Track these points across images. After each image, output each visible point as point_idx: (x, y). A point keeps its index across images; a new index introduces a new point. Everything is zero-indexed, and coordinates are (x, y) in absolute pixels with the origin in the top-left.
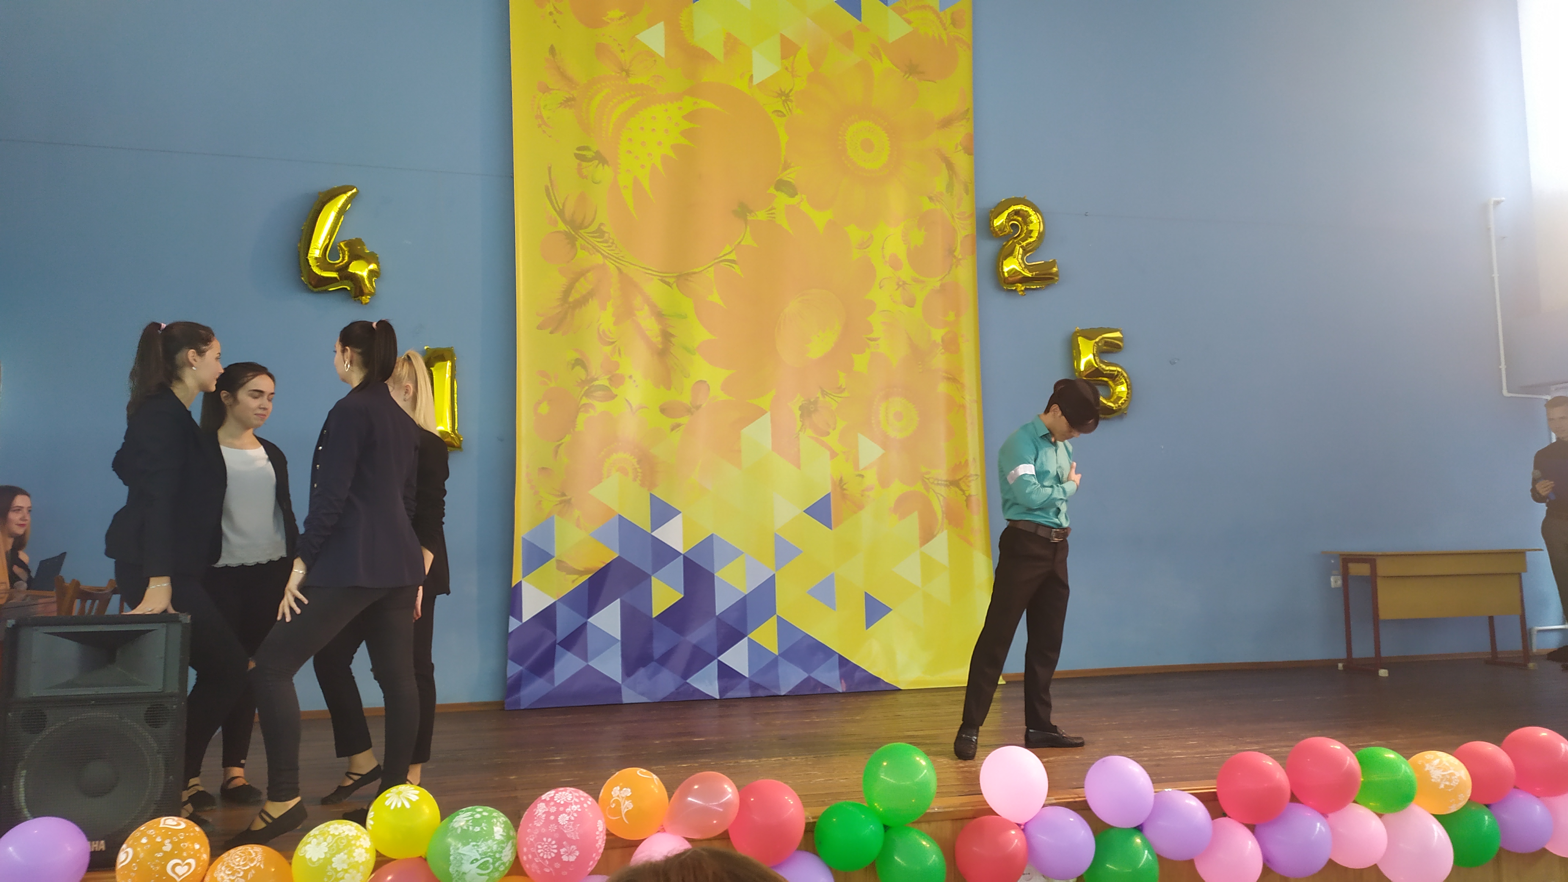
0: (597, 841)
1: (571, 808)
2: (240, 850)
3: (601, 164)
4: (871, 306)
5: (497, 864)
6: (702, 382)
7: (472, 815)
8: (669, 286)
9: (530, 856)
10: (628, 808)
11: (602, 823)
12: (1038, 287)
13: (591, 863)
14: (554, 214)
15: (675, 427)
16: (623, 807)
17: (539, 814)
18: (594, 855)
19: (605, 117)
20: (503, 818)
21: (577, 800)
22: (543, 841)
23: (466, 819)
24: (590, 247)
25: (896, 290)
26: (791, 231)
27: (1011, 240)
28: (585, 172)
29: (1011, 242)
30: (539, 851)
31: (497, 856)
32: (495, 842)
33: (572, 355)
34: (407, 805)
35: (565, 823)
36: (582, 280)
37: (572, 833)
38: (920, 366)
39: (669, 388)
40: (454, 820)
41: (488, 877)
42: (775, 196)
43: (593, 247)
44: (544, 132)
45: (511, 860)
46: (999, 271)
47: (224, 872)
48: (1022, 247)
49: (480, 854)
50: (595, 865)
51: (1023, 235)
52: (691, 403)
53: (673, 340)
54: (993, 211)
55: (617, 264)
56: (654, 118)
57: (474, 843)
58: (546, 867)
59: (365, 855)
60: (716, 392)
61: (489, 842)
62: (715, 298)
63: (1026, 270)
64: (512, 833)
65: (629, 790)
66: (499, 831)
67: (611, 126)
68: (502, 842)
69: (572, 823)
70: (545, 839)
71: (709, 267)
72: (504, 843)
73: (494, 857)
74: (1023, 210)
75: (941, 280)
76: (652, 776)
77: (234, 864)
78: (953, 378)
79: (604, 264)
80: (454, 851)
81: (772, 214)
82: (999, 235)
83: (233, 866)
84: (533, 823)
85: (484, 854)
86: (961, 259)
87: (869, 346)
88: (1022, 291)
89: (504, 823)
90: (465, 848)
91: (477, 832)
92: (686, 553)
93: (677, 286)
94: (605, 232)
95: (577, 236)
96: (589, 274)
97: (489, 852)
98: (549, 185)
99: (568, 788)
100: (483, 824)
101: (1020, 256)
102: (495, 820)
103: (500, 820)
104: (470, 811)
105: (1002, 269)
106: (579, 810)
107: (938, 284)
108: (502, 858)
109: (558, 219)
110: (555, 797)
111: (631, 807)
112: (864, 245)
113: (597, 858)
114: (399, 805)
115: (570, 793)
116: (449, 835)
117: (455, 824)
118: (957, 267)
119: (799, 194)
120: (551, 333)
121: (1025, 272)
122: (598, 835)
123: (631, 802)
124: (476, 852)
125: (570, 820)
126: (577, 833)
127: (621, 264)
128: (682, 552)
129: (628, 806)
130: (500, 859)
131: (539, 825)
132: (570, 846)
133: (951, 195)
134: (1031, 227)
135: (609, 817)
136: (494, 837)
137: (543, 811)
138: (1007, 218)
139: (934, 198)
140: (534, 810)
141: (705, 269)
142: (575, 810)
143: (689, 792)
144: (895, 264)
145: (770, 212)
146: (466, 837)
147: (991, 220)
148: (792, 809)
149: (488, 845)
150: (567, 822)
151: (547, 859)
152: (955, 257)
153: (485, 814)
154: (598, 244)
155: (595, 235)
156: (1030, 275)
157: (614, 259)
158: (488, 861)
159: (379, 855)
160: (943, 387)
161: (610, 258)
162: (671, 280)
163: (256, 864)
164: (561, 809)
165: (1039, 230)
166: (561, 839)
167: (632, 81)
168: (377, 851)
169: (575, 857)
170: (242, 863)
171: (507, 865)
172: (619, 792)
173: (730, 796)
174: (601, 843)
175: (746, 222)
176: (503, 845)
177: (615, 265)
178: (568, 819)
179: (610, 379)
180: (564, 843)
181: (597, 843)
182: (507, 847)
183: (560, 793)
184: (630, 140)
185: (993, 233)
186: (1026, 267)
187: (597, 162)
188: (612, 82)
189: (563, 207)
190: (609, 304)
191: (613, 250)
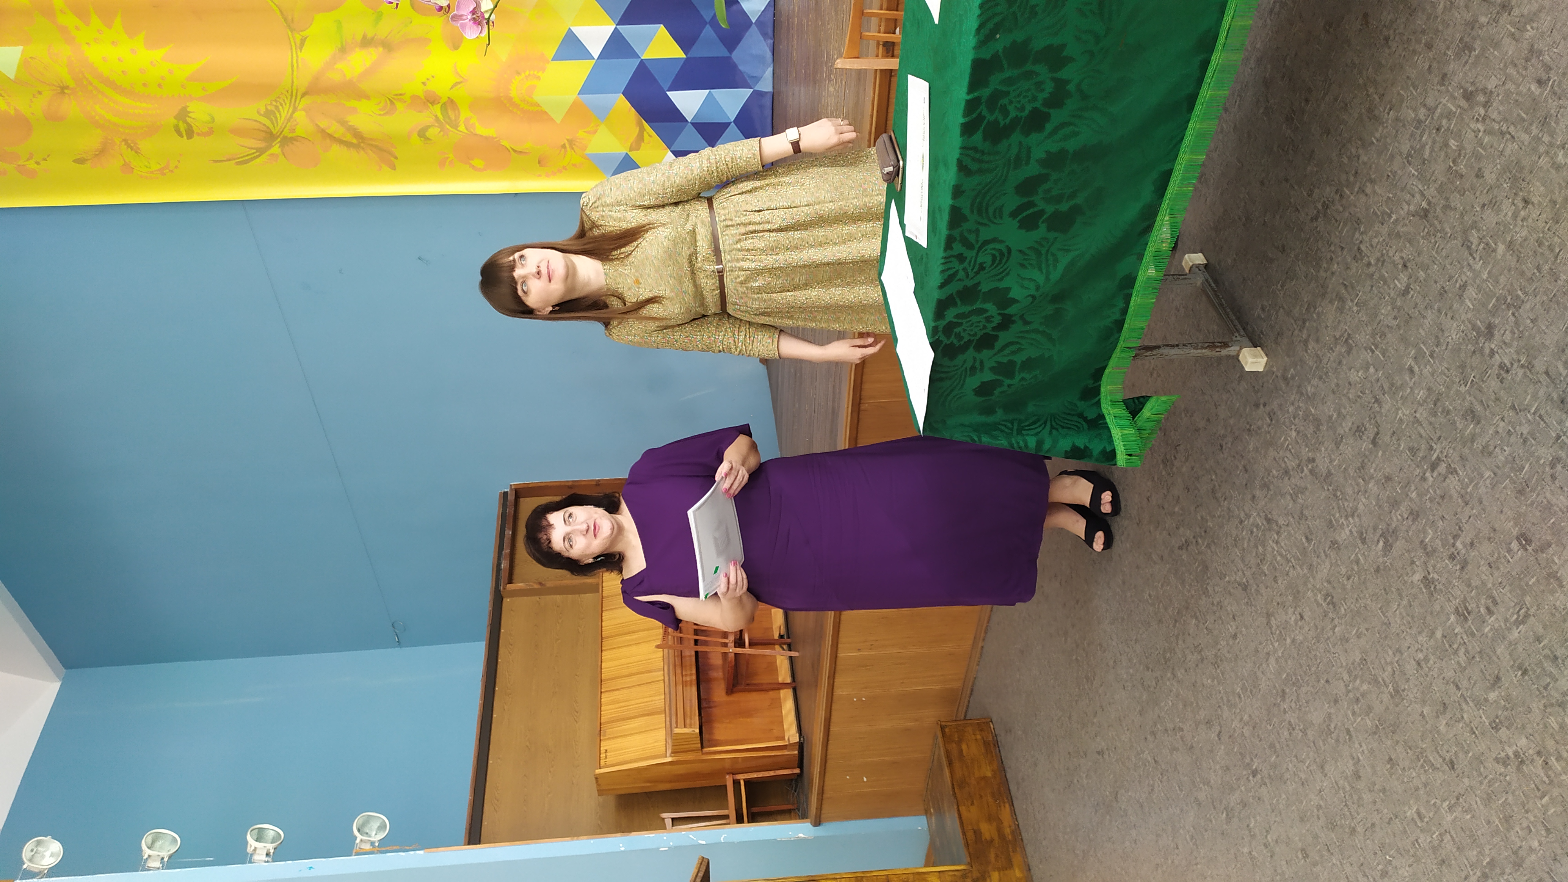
3: (190, 115)
8: (306, 38)
14: (264, 157)
19: (130, 111)
24: (289, 123)
28: (205, 130)
33: (415, 139)
36: (329, 131)
43: (288, 121)
44: (176, 167)
55: (299, 98)
56: (104, 59)
67: (138, 104)
79: (303, 109)
93: (302, 31)
94: (266, 109)
95: (281, 136)
96: (320, 124)
98: (234, 162)
109: (268, 153)
120: (396, 158)
127: (298, 94)
155: (272, 117)
157: (293, 100)
161: (296, 102)
162: (298, 37)
167: (72, 84)
177: (302, 99)
179: (433, 103)
187: (187, 118)
188: (85, 103)
189: (253, 148)
190: (348, 104)
191: (284, 100)
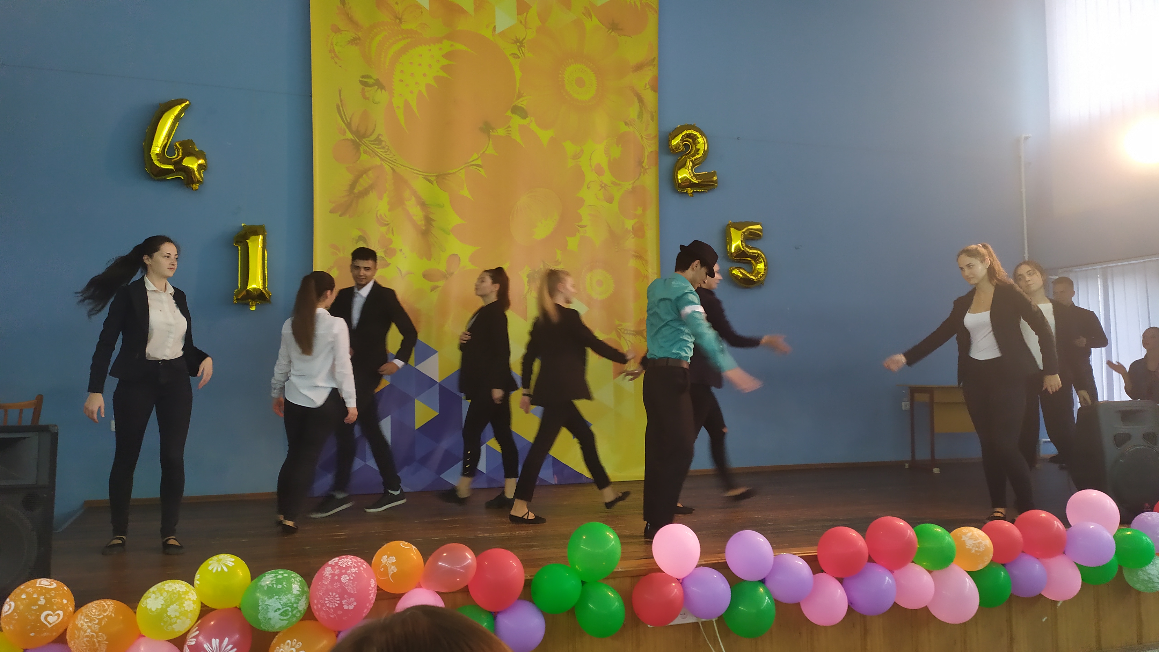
0: (370, 594)
1: (351, 570)
2: (95, 604)
3: (379, 89)
4: (581, 202)
5: (294, 612)
6: (454, 254)
7: (276, 576)
8: (431, 183)
9: (319, 606)
10: (393, 571)
11: (374, 581)
12: (703, 191)
13: (365, 610)
14: (344, 126)
15: (433, 289)
16: (389, 571)
17: (327, 575)
18: (368, 605)
19: (383, 53)
20: (299, 578)
21: (356, 565)
22: (330, 595)
23: (271, 579)
24: (371, 152)
25: (600, 190)
26: (523, 145)
27: (684, 155)
28: (367, 94)
29: (684, 157)
30: (326, 602)
31: (295, 606)
32: (294, 596)
33: (357, 233)
34: (226, 570)
35: (346, 582)
36: (365, 176)
37: (352, 589)
38: (616, 247)
39: (429, 259)
40: (262, 580)
41: (287, 622)
42: (511, 118)
43: (373, 151)
44: (336, 63)
45: (305, 608)
46: (675, 178)
47: (83, 621)
48: (692, 161)
49: (281, 605)
50: (369, 611)
51: (693, 152)
52: (446, 270)
53: (433, 223)
54: (671, 134)
55: (390, 165)
56: (420, 55)
57: (277, 597)
58: (331, 614)
59: (193, 605)
60: (465, 263)
61: (289, 596)
62: (465, 192)
63: (694, 178)
64: (306, 589)
65: (394, 558)
66: (296, 587)
67: (388, 61)
68: (299, 596)
69: (351, 581)
70: (330, 594)
71: (461, 169)
72: (300, 597)
73: (292, 607)
74: (693, 134)
75: (632, 184)
76: (412, 547)
77: (91, 614)
78: (640, 256)
79: (382, 165)
80: (262, 603)
81: (509, 131)
82: (675, 151)
83: (90, 615)
84: (322, 581)
85: (285, 605)
86: (647, 168)
87: (579, 231)
88: (691, 193)
89: (300, 581)
90: (271, 600)
91: (280, 588)
92: (440, 382)
93: (437, 182)
94: (382, 141)
95: (361, 143)
96: (370, 172)
97: (287, 603)
98: (340, 104)
99: (349, 556)
100: (284, 583)
101: (690, 168)
102: (293, 580)
103: (298, 580)
104: (274, 573)
105: (677, 177)
106: (357, 572)
107: (630, 187)
108: (298, 607)
109: (347, 130)
110: (339, 562)
111: (395, 570)
112: (576, 156)
113: (370, 607)
114: (219, 570)
115: (351, 559)
116: (258, 591)
117: (262, 583)
118: (644, 174)
119: (529, 116)
120: (340, 216)
121: (695, 180)
122: (371, 590)
123: (395, 567)
124: (279, 603)
125: (350, 579)
126: (355, 589)
127: (394, 165)
128: (438, 381)
129: (393, 570)
130: (297, 608)
131: (326, 583)
132: (350, 599)
133: (641, 121)
134: (698, 147)
135: (380, 578)
136: (293, 592)
137: (330, 573)
138: (681, 139)
139: (629, 123)
140: (323, 572)
141: (458, 171)
142: (354, 572)
143: (440, 558)
144: (599, 170)
145: (507, 130)
146: (271, 592)
147: (669, 141)
148: (515, 570)
149: (288, 598)
150: (347, 581)
151: (332, 608)
152: (643, 167)
153: (286, 575)
154: (376, 150)
155: (375, 143)
156: (697, 182)
157: (389, 161)
158: (288, 609)
159: (203, 606)
160: (632, 263)
161: (386, 161)
162: (432, 179)
163: (109, 613)
164: (343, 571)
165: (704, 148)
166: (343, 593)
167: (404, 26)
168: (202, 603)
169: (353, 606)
170: (97, 613)
171: (302, 612)
172: (387, 560)
173: (470, 560)
174: (373, 596)
175: (489, 136)
176: (299, 598)
177: (390, 166)
178: (348, 579)
179: (385, 252)
180: (346, 596)
181: (371, 596)
182: (303, 599)
183: (343, 559)
184: (402, 71)
185: (671, 150)
186: (694, 175)
187: (377, 87)
188: (389, 27)
189: (351, 119)
190: (385, 195)
191: (389, 155)
